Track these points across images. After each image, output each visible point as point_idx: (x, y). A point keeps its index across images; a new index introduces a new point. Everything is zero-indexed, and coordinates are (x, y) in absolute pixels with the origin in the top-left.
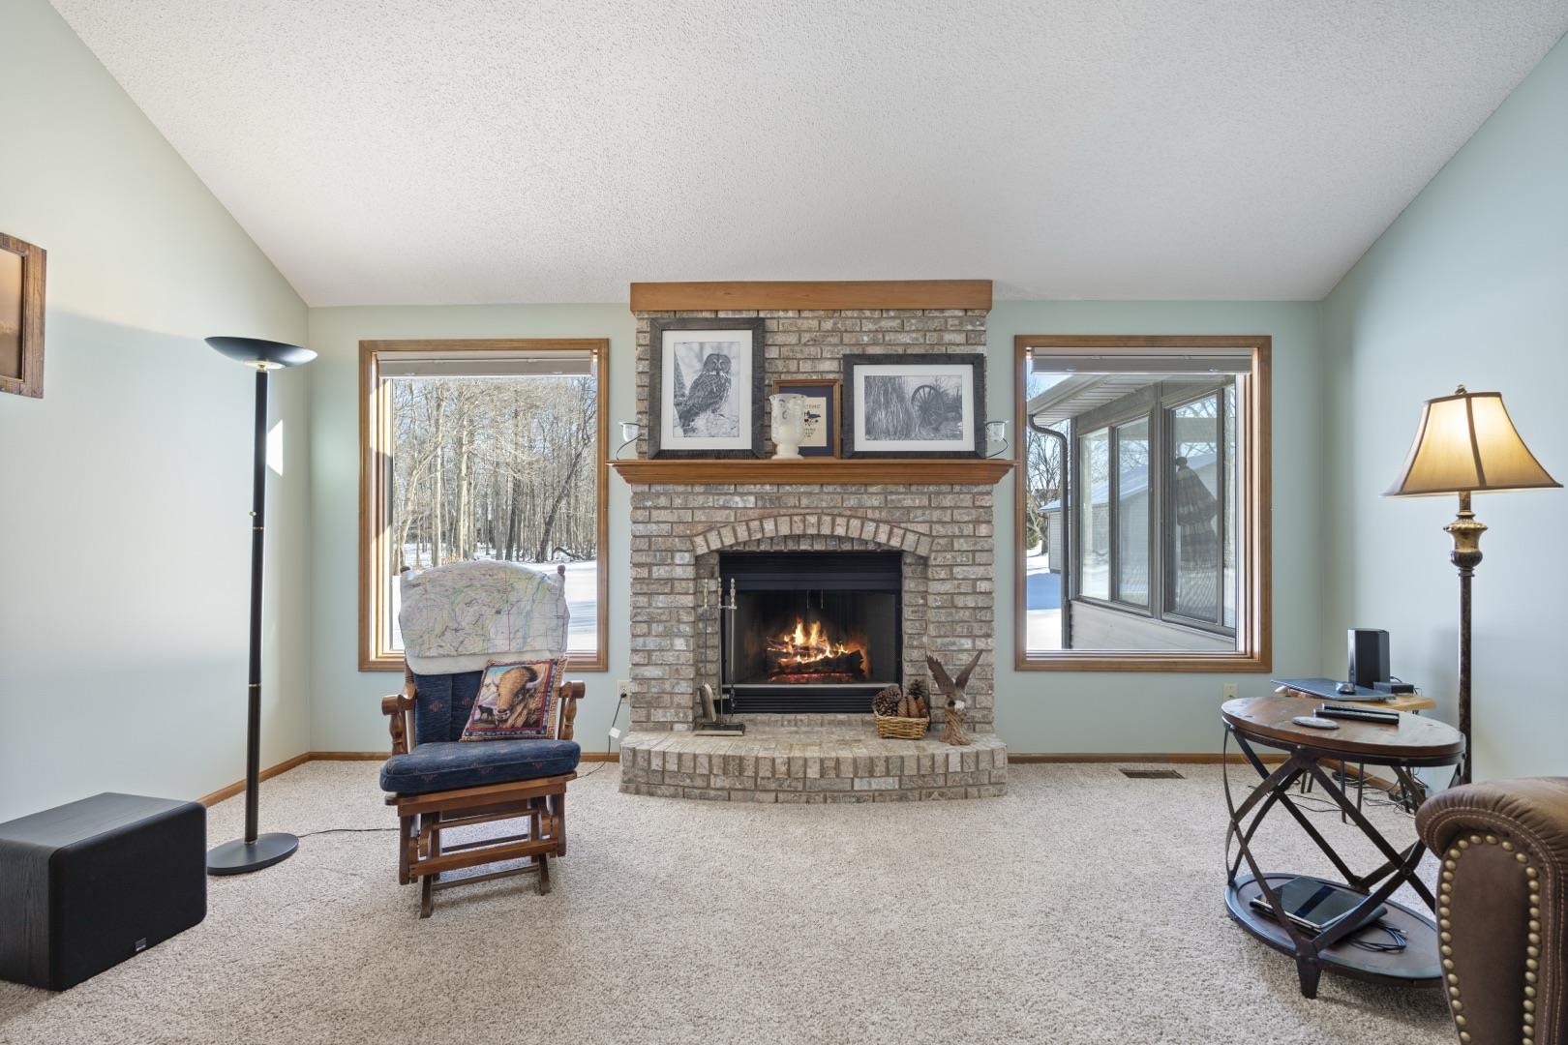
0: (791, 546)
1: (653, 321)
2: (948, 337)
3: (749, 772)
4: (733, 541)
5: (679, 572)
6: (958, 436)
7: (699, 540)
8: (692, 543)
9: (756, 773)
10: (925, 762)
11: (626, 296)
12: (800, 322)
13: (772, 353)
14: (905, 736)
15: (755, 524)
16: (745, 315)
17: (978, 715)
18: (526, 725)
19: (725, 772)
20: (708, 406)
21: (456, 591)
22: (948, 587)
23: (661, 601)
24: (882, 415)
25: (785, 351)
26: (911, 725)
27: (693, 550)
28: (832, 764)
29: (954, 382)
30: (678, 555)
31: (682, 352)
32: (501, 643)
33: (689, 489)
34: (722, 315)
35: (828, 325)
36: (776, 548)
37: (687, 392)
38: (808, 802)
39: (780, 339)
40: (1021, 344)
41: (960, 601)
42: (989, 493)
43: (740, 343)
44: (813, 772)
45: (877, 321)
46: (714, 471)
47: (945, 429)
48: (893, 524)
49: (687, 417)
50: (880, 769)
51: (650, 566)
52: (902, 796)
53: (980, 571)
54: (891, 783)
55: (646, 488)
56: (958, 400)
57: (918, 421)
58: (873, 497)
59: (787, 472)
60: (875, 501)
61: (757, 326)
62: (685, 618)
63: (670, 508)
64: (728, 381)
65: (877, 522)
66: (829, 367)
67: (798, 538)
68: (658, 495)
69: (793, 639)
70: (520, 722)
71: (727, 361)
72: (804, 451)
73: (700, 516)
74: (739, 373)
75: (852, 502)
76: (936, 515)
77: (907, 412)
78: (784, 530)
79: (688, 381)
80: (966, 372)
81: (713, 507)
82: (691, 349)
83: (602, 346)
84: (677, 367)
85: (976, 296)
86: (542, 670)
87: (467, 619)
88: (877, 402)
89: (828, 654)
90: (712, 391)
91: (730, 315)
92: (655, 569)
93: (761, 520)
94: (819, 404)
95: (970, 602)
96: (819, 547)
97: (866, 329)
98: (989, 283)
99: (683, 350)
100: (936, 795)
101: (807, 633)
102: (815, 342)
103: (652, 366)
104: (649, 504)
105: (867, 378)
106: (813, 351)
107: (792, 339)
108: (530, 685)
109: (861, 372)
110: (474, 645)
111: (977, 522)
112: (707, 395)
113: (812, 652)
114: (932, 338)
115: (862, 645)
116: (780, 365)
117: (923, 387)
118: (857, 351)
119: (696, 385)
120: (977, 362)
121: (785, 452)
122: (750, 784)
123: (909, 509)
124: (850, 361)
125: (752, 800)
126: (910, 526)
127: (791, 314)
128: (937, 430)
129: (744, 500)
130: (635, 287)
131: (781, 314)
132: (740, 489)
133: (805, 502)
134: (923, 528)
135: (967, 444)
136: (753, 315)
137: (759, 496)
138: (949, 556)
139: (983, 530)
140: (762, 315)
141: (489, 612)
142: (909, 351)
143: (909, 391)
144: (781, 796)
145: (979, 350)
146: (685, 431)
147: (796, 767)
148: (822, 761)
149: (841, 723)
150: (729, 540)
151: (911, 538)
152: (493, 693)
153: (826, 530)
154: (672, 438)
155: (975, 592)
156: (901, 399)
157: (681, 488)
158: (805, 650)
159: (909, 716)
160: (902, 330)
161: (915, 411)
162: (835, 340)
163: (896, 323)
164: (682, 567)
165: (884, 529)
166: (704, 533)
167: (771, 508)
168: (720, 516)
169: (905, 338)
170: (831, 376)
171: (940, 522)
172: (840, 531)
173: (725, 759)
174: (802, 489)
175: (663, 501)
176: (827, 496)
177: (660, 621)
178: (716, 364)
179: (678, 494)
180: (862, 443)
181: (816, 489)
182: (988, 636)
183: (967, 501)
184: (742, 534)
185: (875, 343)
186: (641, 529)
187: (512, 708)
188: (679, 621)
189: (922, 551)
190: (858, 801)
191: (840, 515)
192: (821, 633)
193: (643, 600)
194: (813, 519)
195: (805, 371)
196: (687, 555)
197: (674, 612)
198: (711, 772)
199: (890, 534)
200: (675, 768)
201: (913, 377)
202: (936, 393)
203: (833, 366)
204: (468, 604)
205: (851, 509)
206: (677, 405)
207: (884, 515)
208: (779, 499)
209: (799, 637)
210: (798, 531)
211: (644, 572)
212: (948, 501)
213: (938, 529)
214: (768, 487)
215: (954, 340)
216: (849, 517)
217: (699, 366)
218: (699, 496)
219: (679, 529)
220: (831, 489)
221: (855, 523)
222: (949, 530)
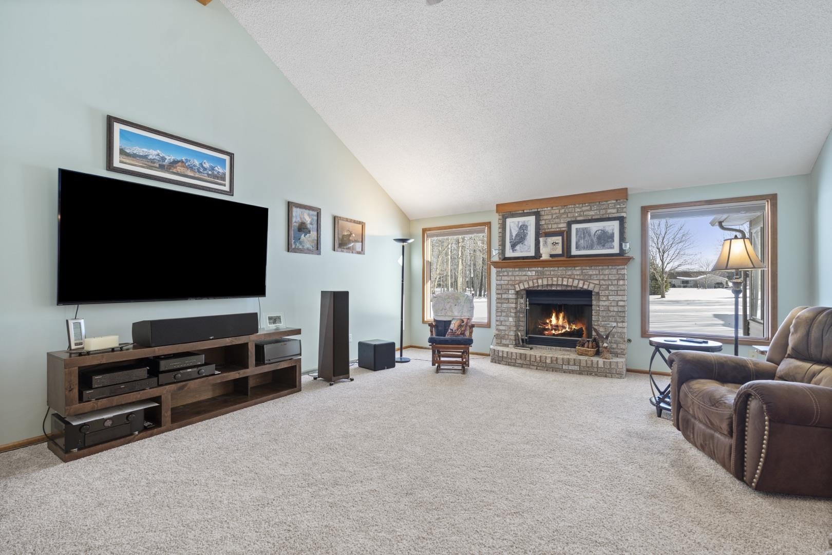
0: (549, 288)
1: (503, 217)
2: (609, 211)
3: (528, 359)
4: (528, 286)
5: (510, 296)
6: (613, 248)
7: (517, 286)
8: (515, 287)
9: (530, 359)
10: (589, 363)
11: (495, 208)
12: (552, 211)
13: (543, 222)
14: (586, 355)
15: (535, 281)
16: (533, 211)
17: (619, 351)
18: (461, 334)
19: (521, 358)
20: (520, 242)
21: (445, 299)
22: (606, 303)
23: (505, 305)
24: (582, 241)
25: (547, 222)
26: (588, 351)
27: (515, 289)
28: (555, 359)
29: (611, 228)
30: (510, 291)
31: (512, 225)
32: (456, 314)
33: (514, 269)
34: (525, 211)
35: (562, 211)
36: (544, 289)
37: (514, 238)
38: (547, 371)
39: (545, 217)
40: (645, 210)
41: (611, 309)
42: (624, 269)
43: (531, 221)
44: (548, 361)
45: (580, 208)
46: (521, 264)
47: (607, 245)
48: (585, 281)
49: (513, 246)
50: (572, 363)
51: (501, 294)
52: (580, 373)
53: (620, 298)
54: (577, 368)
55: (500, 269)
56: (613, 234)
57: (596, 243)
58: (577, 271)
59: (545, 263)
60: (578, 273)
61: (537, 215)
62: (512, 311)
63: (508, 276)
64: (527, 233)
65: (579, 280)
66: (563, 226)
67: (552, 285)
68: (504, 272)
69: (551, 321)
70: (459, 333)
71: (527, 227)
72: (552, 256)
73: (517, 278)
74: (530, 231)
75: (569, 273)
76: (602, 277)
77: (592, 240)
78: (545, 283)
79: (514, 234)
80: (616, 223)
81: (521, 275)
82: (515, 224)
83: (489, 224)
84: (510, 230)
85: (622, 194)
86: (465, 321)
87: (448, 307)
88: (580, 237)
89: (567, 329)
90: (521, 237)
91: (528, 211)
92: (503, 295)
93: (537, 279)
94: (559, 239)
95: (616, 309)
96: (559, 288)
97: (576, 211)
98: (626, 189)
99: (513, 224)
100: (593, 374)
101: (557, 318)
102: (558, 217)
103: (503, 230)
104: (501, 274)
105: (577, 229)
106: (557, 220)
107: (550, 217)
108: (462, 324)
109: (574, 227)
110: (450, 314)
111: (618, 280)
112: (520, 239)
113: (560, 328)
114: (602, 212)
115: (583, 324)
116: (545, 227)
117: (598, 230)
118: (573, 219)
119: (517, 235)
120: (622, 220)
121: (545, 256)
122: (528, 363)
123: (591, 275)
124: (569, 224)
125: (529, 368)
126: (591, 281)
127: (549, 209)
128: (604, 246)
129: (532, 273)
130: (498, 205)
131: (546, 209)
132: (530, 269)
133: (552, 273)
134: (597, 282)
135: (616, 250)
136: (536, 210)
137: (536, 272)
138: (607, 292)
139: (621, 282)
140: (539, 210)
141: (453, 305)
142: (594, 218)
143: (593, 232)
144: (538, 368)
145: (624, 215)
146: (513, 251)
147: (543, 359)
148: (551, 358)
150: (526, 286)
152: (453, 326)
153: (560, 283)
154: (509, 253)
155: (617, 306)
156: (590, 235)
157: (511, 269)
158: (557, 327)
159: (588, 348)
160: (591, 210)
161: (595, 239)
162: (565, 216)
163: (588, 208)
164: (511, 295)
165: (581, 282)
166: (518, 284)
167: (540, 276)
168: (524, 278)
169: (592, 213)
170: (564, 229)
171: (603, 280)
172: (565, 283)
173: (521, 354)
174: (552, 269)
175: (506, 273)
176: (560, 271)
177: (504, 312)
178: (523, 228)
179: (510, 271)
180: (574, 252)
181: (557, 269)
182: (623, 322)
183: (614, 272)
184: (531, 284)
185: (580, 216)
186: (499, 282)
187: (458, 329)
188: (511, 312)
189: (596, 290)
190: (564, 372)
191: (565, 277)
192: (564, 318)
193: (499, 305)
194: (555, 279)
195: (554, 228)
196: (513, 291)
197: (509, 308)
198: (516, 358)
199: (584, 284)
200: (506, 356)
201: (594, 227)
202: (604, 232)
203: (565, 225)
204: (448, 303)
205: (569, 275)
206: (510, 242)
207: (581, 277)
208: (543, 272)
209: (554, 320)
210: (550, 283)
211: (500, 296)
212: (607, 272)
213: (602, 282)
214: (539, 268)
215: (612, 212)
216: (568, 278)
217: (517, 229)
218: (517, 272)
219: (510, 283)
220: (561, 268)
221: (570, 280)
222: (607, 283)
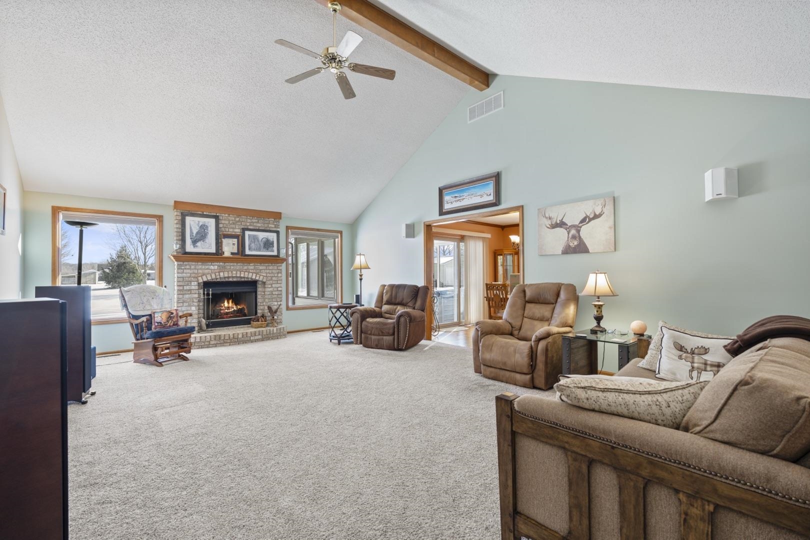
0: (227, 280)
1: (182, 213)
2: (270, 226)
3: (222, 338)
4: (210, 278)
5: (193, 287)
6: (273, 251)
7: (200, 278)
8: (198, 279)
9: (224, 338)
10: (268, 331)
11: (173, 203)
12: (229, 218)
13: (221, 226)
14: (262, 327)
15: (217, 274)
16: (212, 214)
17: (279, 321)
18: (174, 325)
19: (215, 339)
20: (202, 239)
21: (141, 293)
22: (271, 289)
23: (187, 296)
24: (253, 245)
25: (225, 225)
26: (262, 324)
27: (198, 281)
28: (245, 334)
29: (272, 237)
30: (192, 283)
31: (192, 223)
32: (155, 307)
33: (196, 263)
34: (205, 213)
35: (237, 219)
36: (222, 280)
37: (194, 235)
38: (239, 344)
39: (223, 222)
40: (288, 228)
41: (274, 293)
42: (281, 266)
43: (211, 223)
44: (240, 336)
45: (251, 219)
46: (207, 259)
47: (270, 249)
48: (257, 274)
49: (194, 242)
50: (257, 334)
51: (183, 286)
52: (263, 340)
53: (279, 285)
54: (260, 337)
55: (182, 263)
56: (273, 242)
57: (262, 247)
58: (251, 267)
59: (227, 260)
60: (252, 268)
61: (216, 218)
62: (195, 300)
63: (190, 269)
64: (208, 233)
65: (253, 273)
66: (238, 231)
67: (229, 277)
68: (186, 265)
69: (224, 305)
70: (172, 324)
71: (207, 227)
72: (232, 254)
73: (200, 271)
74: (211, 231)
75: (246, 268)
76: (268, 271)
77: (260, 245)
78: (226, 275)
79: (195, 232)
80: (275, 235)
81: (204, 269)
82: (195, 223)
83: (160, 218)
84: (191, 228)
85: (277, 216)
86: (174, 312)
87: (145, 301)
88: (251, 241)
89: (235, 309)
90: (202, 236)
91: (208, 214)
92: (185, 287)
93: (219, 272)
94: (236, 240)
95: (277, 293)
96: (235, 280)
97: (248, 222)
98: (281, 213)
99: (193, 223)
100: (271, 339)
101: (228, 303)
102: (234, 224)
103: (182, 227)
104: (183, 268)
105: (249, 235)
106: (233, 226)
107: (227, 222)
108: (171, 316)
109: (247, 233)
110: (148, 307)
111: (278, 273)
112: (201, 236)
113: (230, 308)
114: (266, 225)
115: (245, 305)
116: (223, 229)
117: (264, 238)
118: (245, 227)
119: (197, 233)
120: (278, 233)
121: (227, 254)
122: (222, 342)
123: (261, 270)
124: (244, 230)
125: (223, 346)
126: (261, 274)
127: (226, 215)
128: (268, 249)
129: (214, 267)
130: (175, 202)
131: (224, 215)
132: (213, 264)
133: (232, 268)
134: (265, 275)
135: (275, 253)
136: (215, 214)
137: (218, 266)
138: (271, 281)
139: (280, 275)
140: (218, 214)
141: (150, 298)
142: (260, 228)
143: (260, 239)
144: (231, 344)
145: (278, 230)
146: (194, 247)
147: (236, 336)
148: (242, 333)
149: (242, 327)
150: (209, 278)
151: (261, 277)
152: (158, 318)
153: (238, 275)
154: (189, 248)
155: (278, 291)
156: (258, 241)
157: (194, 263)
158: (228, 308)
159: (262, 321)
160: (258, 222)
161: (262, 245)
162: (239, 224)
163: (256, 221)
164: (194, 286)
165: (254, 275)
166: (201, 276)
167: (222, 269)
168: (206, 271)
169: (259, 225)
170: (238, 233)
171: (269, 273)
172: (242, 275)
173: (215, 336)
174: (232, 264)
175: (188, 267)
176: (239, 266)
177: (186, 302)
178: (203, 228)
179: (193, 265)
180: (248, 252)
181: (236, 264)
182: (281, 301)
183: (276, 268)
184: (213, 276)
185: (250, 225)
186: (180, 275)
187: (168, 321)
188: (193, 302)
189: (264, 280)
190: (252, 342)
191: (242, 271)
192: (232, 302)
193: (181, 296)
194: (234, 272)
195: (231, 231)
196: (196, 282)
197: (192, 300)
198: (211, 340)
199: (256, 276)
200: (199, 340)
201: (262, 235)
202: (268, 240)
203: (239, 231)
204: (144, 296)
205: (246, 269)
206: (191, 239)
207: (254, 271)
208: (225, 267)
209: (226, 304)
210: (230, 275)
211: (181, 288)
212: (271, 268)
213: (268, 275)
214: (221, 264)
215: (272, 226)
216: (245, 272)
217: (198, 228)
218: (200, 266)
219: (193, 275)
220: (240, 264)
221: (246, 273)
222: (271, 275)
